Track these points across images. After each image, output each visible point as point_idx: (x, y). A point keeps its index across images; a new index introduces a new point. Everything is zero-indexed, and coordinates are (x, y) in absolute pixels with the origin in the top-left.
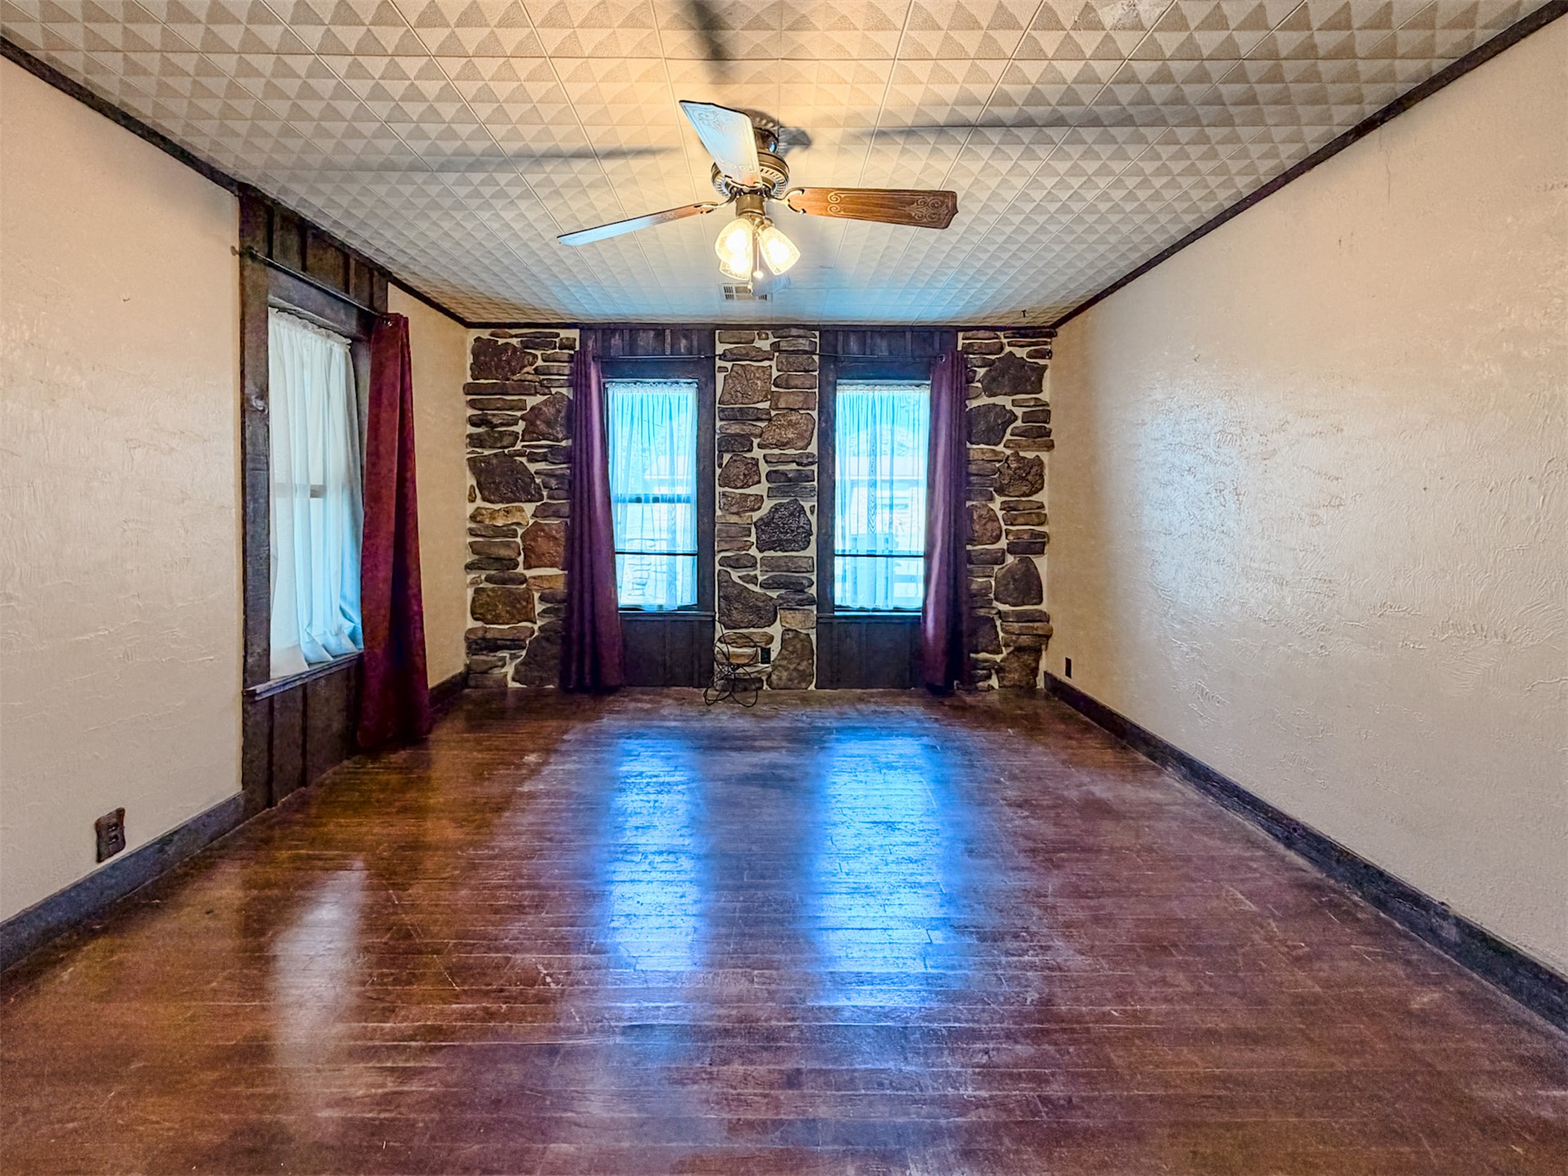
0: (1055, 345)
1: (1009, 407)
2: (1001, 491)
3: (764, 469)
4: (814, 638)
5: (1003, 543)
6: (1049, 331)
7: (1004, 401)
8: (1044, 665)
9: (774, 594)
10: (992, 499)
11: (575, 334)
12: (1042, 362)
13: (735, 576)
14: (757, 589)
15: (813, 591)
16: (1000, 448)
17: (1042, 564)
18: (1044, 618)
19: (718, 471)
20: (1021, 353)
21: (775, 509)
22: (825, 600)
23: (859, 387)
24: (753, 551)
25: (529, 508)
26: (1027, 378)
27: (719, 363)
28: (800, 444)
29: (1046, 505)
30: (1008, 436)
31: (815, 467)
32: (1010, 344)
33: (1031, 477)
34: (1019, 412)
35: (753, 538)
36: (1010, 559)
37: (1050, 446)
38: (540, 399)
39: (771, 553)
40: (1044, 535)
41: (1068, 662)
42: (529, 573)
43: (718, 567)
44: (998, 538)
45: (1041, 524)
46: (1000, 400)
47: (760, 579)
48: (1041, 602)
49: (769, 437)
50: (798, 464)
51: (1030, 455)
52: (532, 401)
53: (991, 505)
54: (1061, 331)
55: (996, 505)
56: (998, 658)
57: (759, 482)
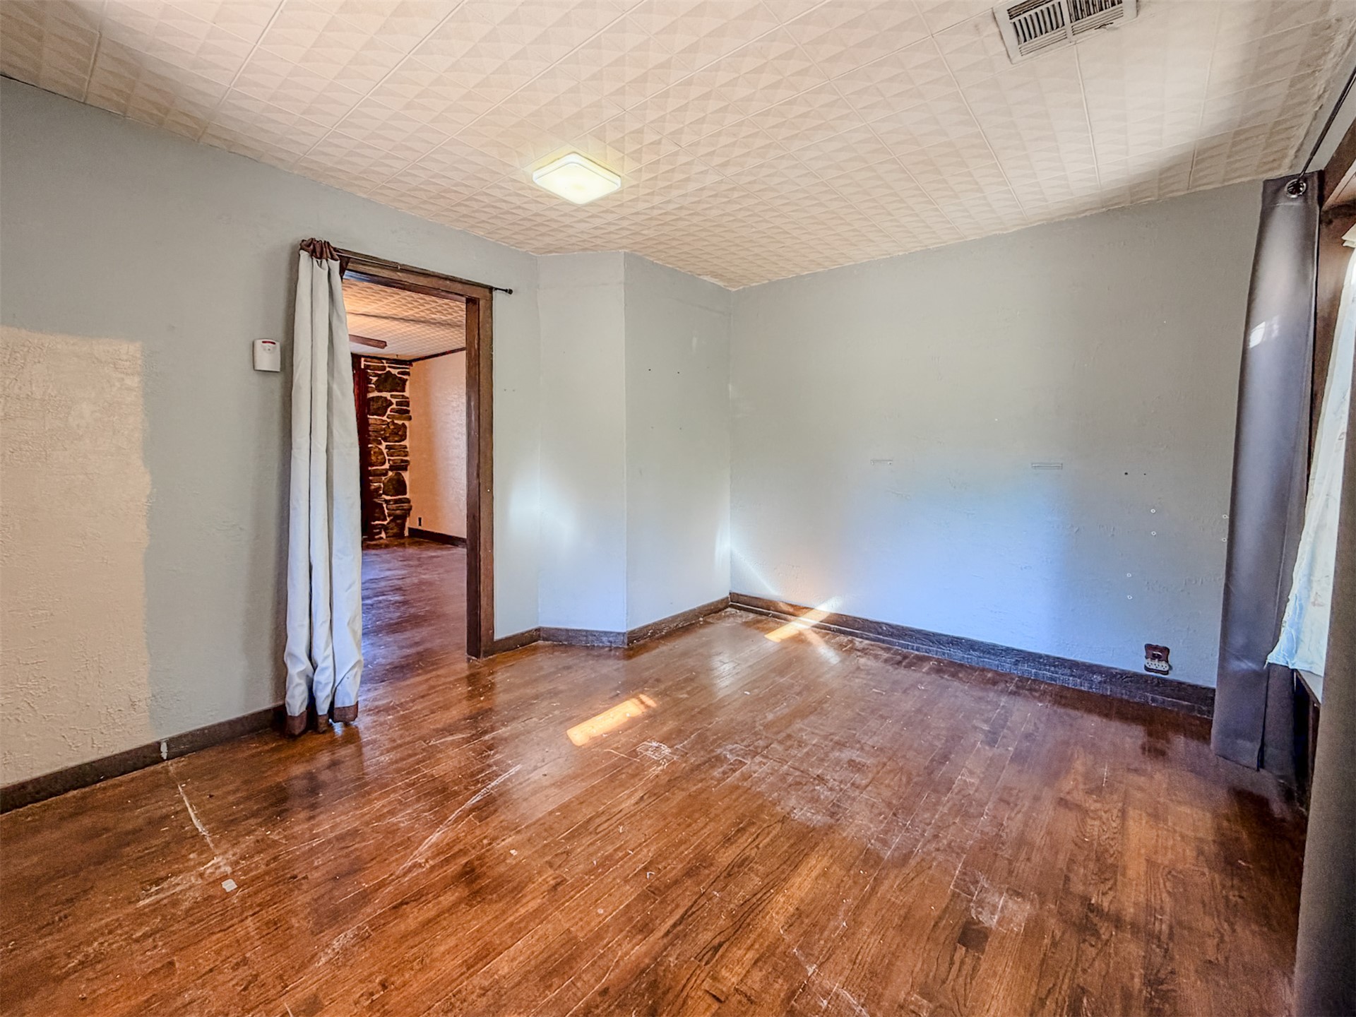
0: (411, 370)
1: (389, 398)
2: (385, 439)
5: (387, 466)
6: (409, 363)
7: (387, 395)
8: (407, 525)
10: (380, 443)
12: (405, 377)
16: (385, 418)
17: (406, 475)
18: (408, 501)
20: (394, 372)
26: (399, 385)
29: (408, 446)
30: (388, 412)
32: (389, 367)
33: (400, 433)
34: (394, 401)
36: (390, 473)
37: (410, 418)
40: (407, 461)
41: (420, 519)
44: (383, 463)
45: (406, 456)
46: (384, 394)
48: (405, 494)
51: (400, 422)
53: (380, 447)
54: (414, 364)
55: (383, 446)
56: (385, 523)
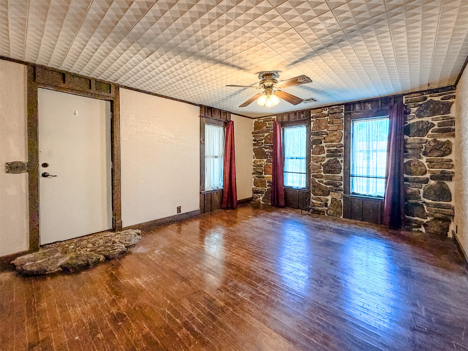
0: (456, 93)
1: (430, 121)
2: (425, 154)
3: (326, 149)
4: (342, 202)
5: (428, 175)
7: (429, 119)
8: (451, 228)
9: (328, 186)
10: (421, 158)
11: (275, 117)
12: (450, 101)
13: (317, 180)
14: (323, 185)
15: (342, 187)
16: (426, 138)
17: (451, 185)
18: (452, 208)
19: (312, 150)
20: (437, 99)
21: (329, 161)
22: (347, 190)
23: (363, 121)
24: (322, 173)
25: (265, 160)
26: (440, 109)
27: (312, 119)
28: (337, 141)
29: (453, 160)
30: (430, 133)
31: (343, 148)
32: (430, 96)
33: (444, 149)
34: (436, 123)
35: (322, 170)
36: (432, 182)
37: (454, 136)
38: (267, 134)
39: (328, 174)
40: (451, 173)
42: (265, 176)
43: (311, 177)
44: (425, 173)
45: (450, 168)
46: (425, 119)
47: (324, 182)
48: (451, 200)
49: (327, 140)
50: (337, 147)
51: (443, 140)
52: (266, 135)
53: (420, 160)
55: (424, 160)
56: (425, 221)
57: (324, 153)
